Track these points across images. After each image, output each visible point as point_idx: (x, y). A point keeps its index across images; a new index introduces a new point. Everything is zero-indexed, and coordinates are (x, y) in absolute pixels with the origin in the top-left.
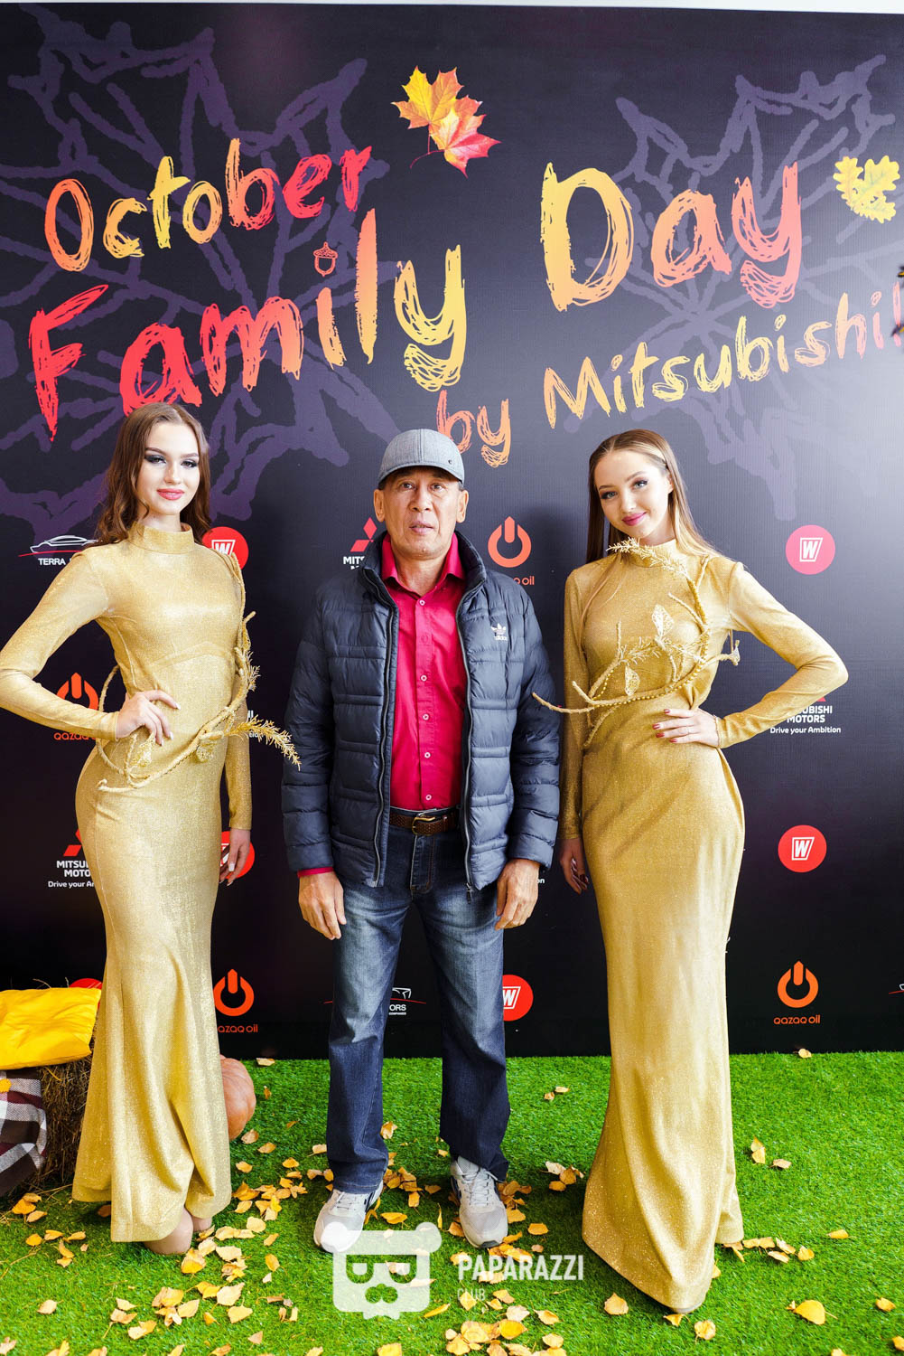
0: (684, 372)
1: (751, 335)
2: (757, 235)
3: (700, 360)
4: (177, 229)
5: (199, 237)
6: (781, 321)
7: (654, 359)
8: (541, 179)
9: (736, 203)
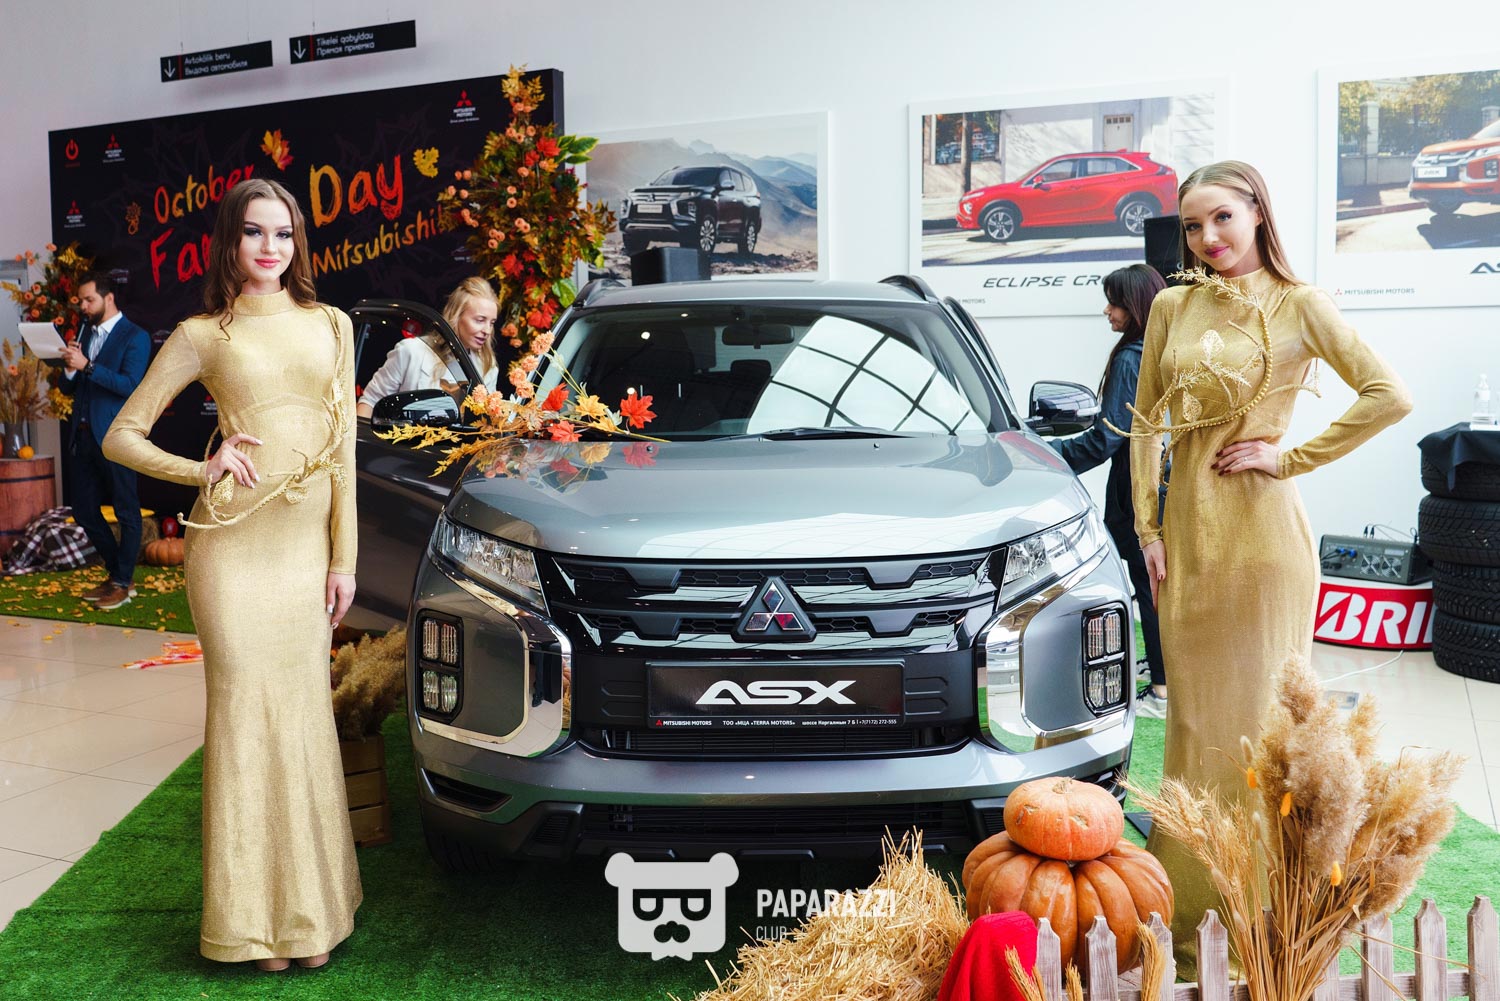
0: (362, 251)
1: (385, 233)
2: (386, 188)
3: (368, 245)
4: (194, 204)
5: (201, 206)
6: (396, 225)
7: (350, 246)
8: (309, 172)
9: (378, 174)
